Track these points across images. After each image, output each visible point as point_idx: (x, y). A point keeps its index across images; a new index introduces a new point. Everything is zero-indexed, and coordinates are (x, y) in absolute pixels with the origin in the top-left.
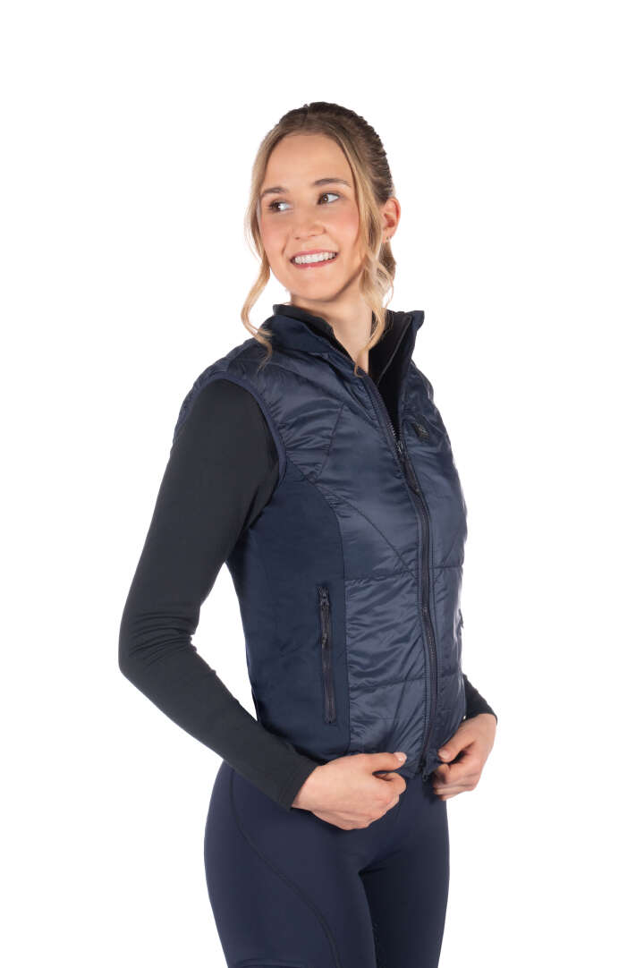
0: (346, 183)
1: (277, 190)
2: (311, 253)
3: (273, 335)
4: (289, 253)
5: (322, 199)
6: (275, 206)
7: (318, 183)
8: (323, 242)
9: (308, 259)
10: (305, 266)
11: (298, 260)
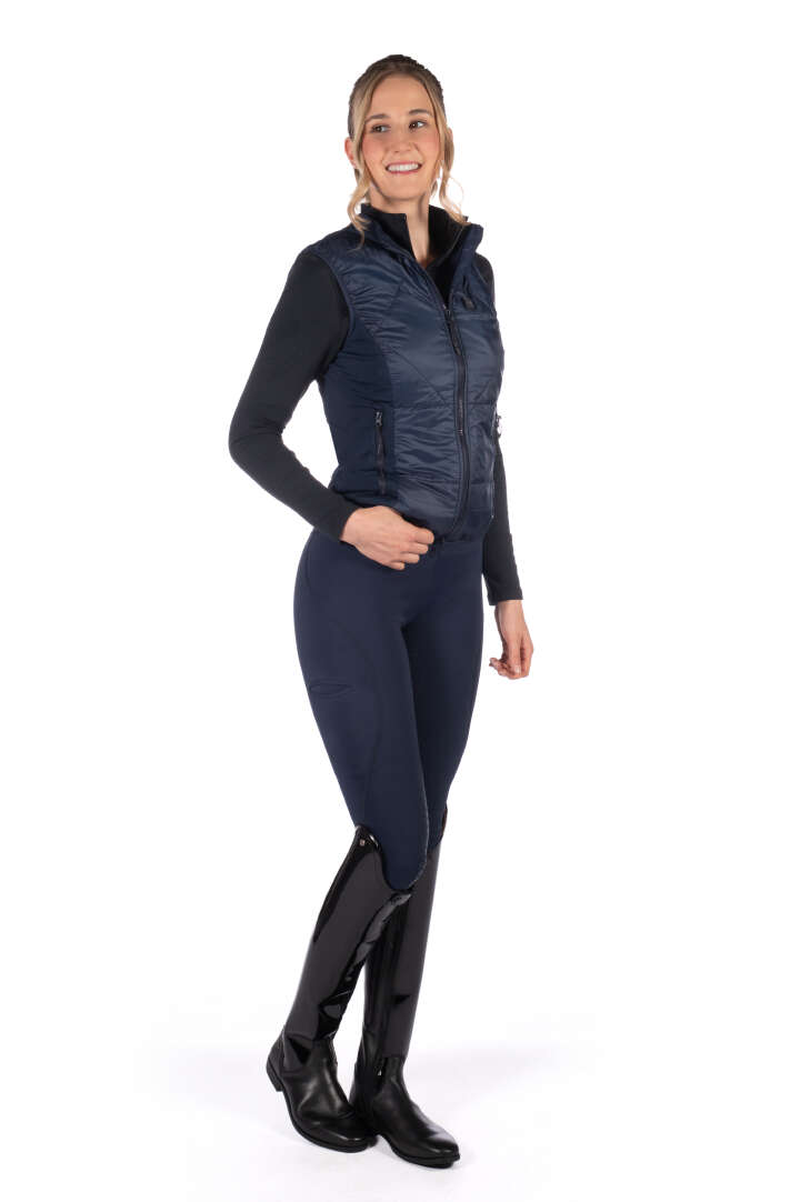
0: (428, 112)
1: (382, 116)
2: (404, 163)
3: (368, 222)
4: (386, 163)
5: (413, 125)
6: (377, 129)
7: (412, 112)
8: (414, 156)
9: (402, 168)
10: (396, 172)
11: (392, 168)
